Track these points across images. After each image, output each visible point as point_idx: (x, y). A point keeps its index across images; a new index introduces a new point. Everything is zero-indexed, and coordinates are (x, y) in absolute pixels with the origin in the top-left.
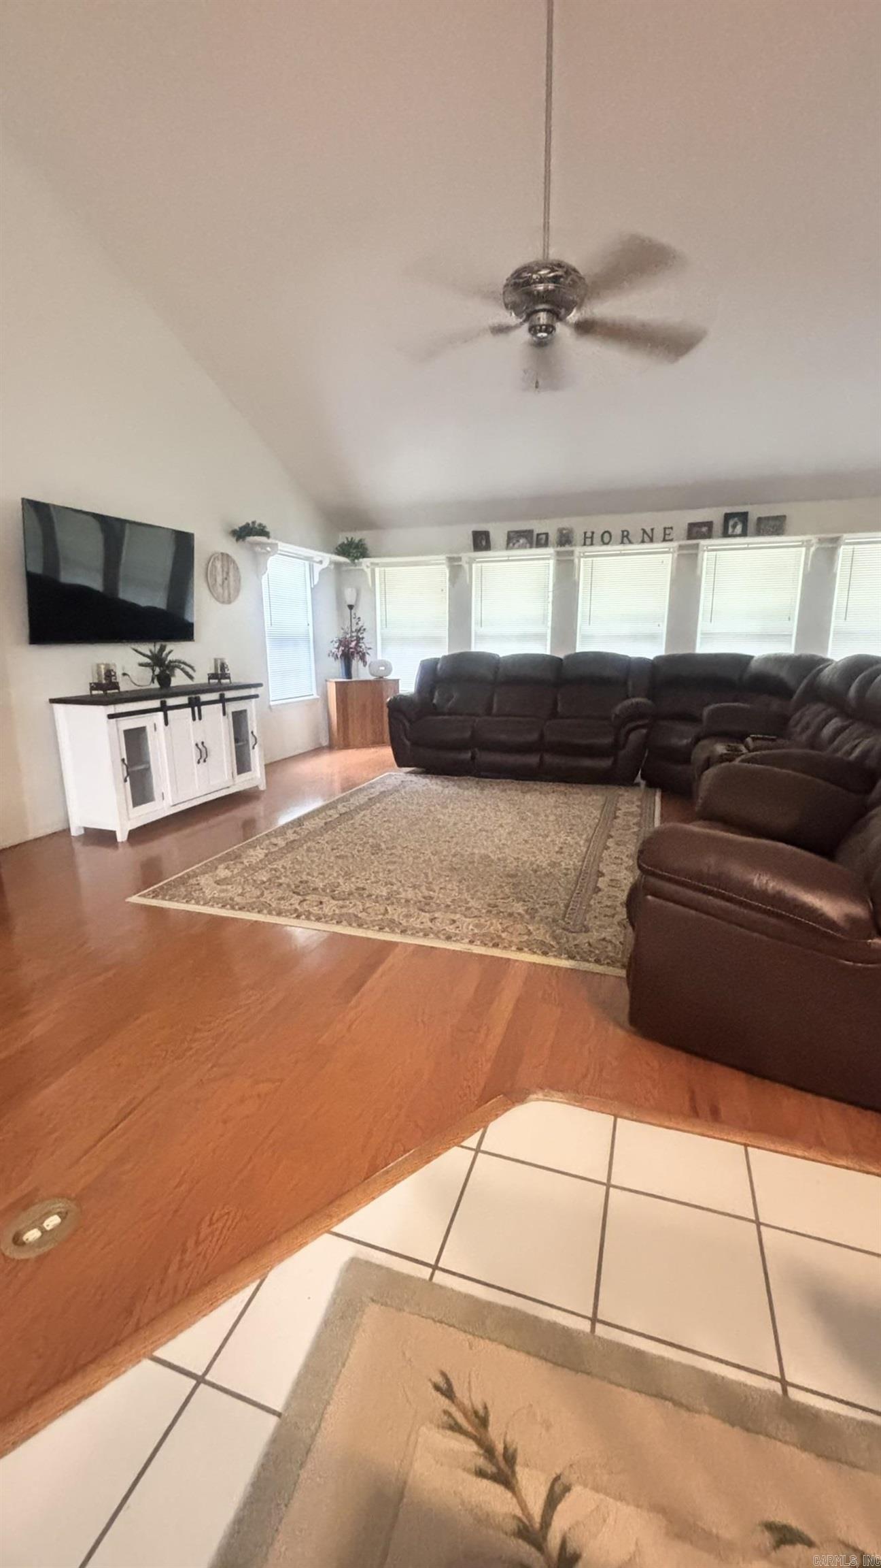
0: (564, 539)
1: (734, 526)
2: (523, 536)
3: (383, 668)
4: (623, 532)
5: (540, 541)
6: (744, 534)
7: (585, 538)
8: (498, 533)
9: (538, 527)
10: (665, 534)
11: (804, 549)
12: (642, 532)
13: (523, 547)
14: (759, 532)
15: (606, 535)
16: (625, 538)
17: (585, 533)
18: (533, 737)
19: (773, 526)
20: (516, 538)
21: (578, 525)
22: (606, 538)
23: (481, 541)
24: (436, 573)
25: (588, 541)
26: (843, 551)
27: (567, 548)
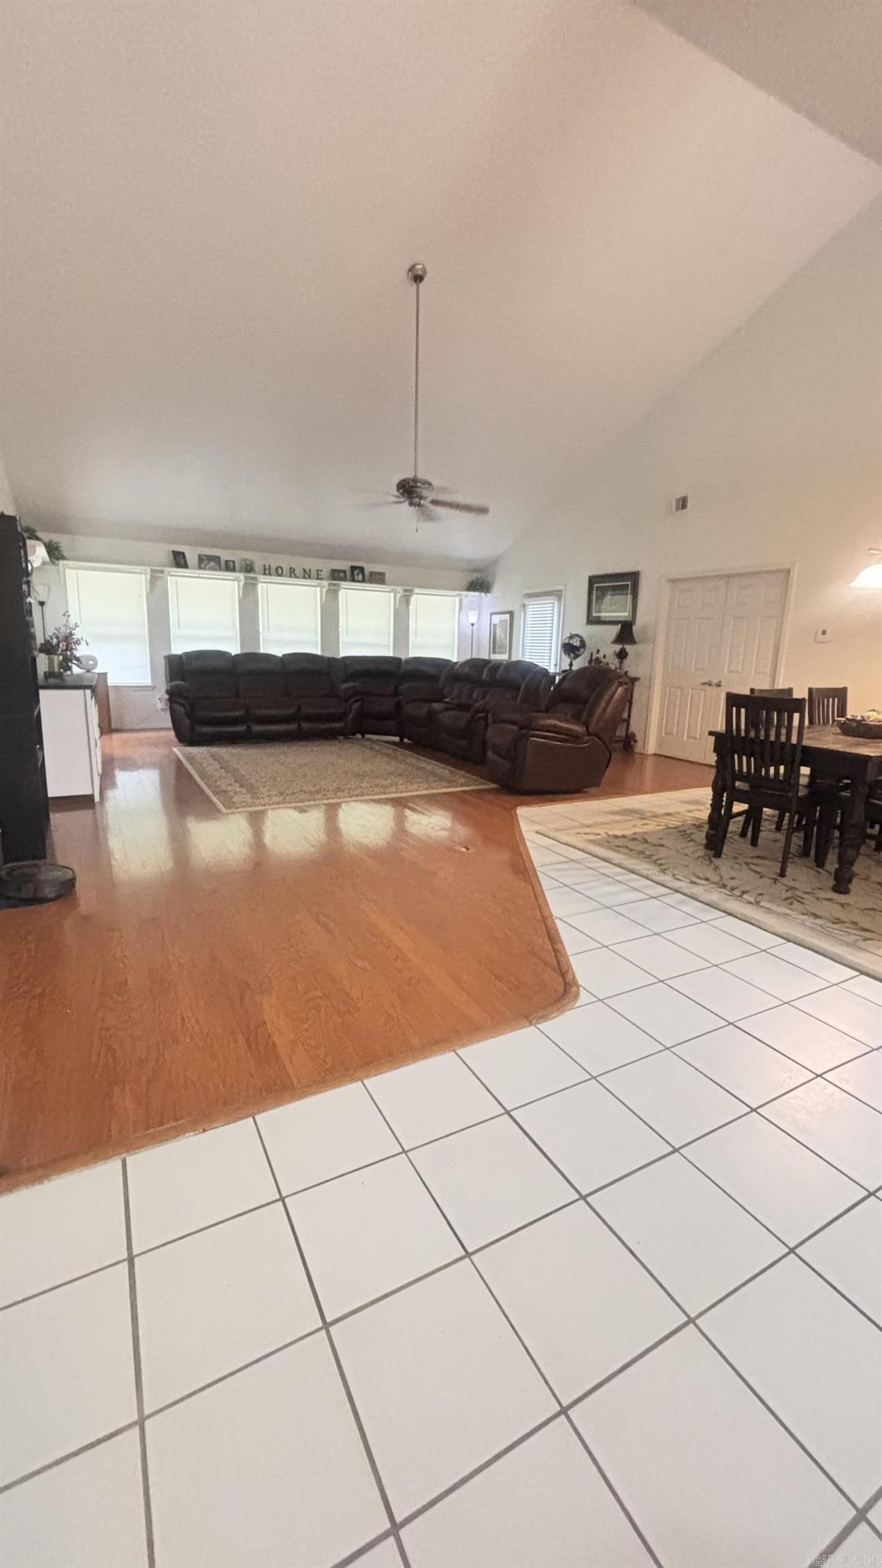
0: (248, 568)
1: (358, 574)
2: (214, 561)
3: (91, 662)
4: (290, 568)
5: (229, 567)
6: (363, 581)
7: (265, 569)
8: (191, 556)
9: (225, 555)
10: (318, 574)
11: (392, 594)
12: (303, 571)
13: (213, 569)
14: (371, 581)
15: (279, 569)
16: (292, 573)
17: (264, 566)
18: (291, 711)
19: (378, 578)
20: (206, 562)
21: (258, 560)
22: (279, 572)
23: (179, 560)
24: (138, 581)
25: (267, 572)
26: (413, 599)
27: (252, 575)
